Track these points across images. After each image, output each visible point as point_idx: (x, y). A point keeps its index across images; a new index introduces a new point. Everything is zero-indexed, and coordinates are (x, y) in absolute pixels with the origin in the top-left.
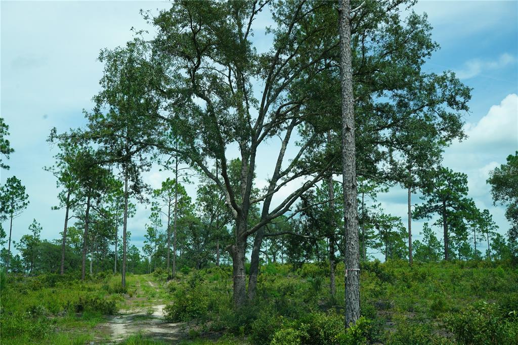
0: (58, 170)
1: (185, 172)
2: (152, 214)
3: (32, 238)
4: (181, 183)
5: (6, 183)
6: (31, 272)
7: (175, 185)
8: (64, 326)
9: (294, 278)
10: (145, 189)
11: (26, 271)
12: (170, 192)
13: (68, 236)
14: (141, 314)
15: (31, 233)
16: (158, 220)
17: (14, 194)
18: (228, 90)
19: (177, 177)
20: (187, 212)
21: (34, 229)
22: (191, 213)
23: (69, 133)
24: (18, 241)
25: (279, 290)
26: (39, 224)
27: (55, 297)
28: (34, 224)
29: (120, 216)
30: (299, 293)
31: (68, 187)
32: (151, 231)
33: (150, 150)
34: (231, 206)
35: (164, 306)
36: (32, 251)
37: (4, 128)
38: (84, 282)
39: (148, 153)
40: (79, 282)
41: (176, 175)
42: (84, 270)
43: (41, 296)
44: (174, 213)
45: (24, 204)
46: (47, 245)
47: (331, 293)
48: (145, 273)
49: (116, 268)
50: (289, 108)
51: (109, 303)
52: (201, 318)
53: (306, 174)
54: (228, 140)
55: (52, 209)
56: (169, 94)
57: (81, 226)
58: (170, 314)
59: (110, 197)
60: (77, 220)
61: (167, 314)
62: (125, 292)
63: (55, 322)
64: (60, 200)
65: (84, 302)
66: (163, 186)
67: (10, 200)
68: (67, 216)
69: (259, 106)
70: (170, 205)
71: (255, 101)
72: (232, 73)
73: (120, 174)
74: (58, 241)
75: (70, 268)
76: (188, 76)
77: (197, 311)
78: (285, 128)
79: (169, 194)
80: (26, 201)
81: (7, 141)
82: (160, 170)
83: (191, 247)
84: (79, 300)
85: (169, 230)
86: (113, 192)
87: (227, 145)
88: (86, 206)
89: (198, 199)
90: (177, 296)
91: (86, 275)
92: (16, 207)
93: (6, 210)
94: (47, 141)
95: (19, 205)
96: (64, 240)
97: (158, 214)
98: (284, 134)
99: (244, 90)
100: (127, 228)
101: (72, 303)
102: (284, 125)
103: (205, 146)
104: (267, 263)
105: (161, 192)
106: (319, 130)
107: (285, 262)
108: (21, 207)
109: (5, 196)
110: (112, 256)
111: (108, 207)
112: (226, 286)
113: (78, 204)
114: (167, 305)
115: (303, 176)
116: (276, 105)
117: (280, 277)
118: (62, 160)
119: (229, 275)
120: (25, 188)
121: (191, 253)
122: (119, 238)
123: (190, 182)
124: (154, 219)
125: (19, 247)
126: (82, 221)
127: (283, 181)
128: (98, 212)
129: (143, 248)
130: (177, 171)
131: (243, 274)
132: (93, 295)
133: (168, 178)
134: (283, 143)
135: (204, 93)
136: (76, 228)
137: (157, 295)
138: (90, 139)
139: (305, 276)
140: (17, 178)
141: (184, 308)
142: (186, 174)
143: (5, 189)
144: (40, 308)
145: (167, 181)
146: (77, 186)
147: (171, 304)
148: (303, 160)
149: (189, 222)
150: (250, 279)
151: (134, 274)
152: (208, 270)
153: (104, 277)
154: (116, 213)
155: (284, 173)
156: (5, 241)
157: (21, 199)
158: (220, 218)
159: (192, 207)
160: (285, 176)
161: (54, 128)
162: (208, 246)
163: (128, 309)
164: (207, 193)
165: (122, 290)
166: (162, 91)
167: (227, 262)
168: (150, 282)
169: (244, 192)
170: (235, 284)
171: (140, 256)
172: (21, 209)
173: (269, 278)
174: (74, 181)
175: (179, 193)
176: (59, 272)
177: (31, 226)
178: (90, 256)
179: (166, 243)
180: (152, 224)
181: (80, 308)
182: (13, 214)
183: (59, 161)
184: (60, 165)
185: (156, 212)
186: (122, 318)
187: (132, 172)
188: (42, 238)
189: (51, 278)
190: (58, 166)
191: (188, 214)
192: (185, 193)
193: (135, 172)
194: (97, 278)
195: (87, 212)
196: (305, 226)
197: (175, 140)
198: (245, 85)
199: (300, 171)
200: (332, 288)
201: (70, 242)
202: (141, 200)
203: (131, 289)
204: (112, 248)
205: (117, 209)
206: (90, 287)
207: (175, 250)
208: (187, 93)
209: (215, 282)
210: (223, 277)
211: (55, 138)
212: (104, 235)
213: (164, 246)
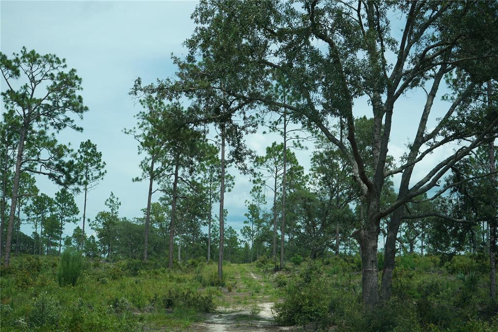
0: (140, 132)
1: (296, 135)
2: (254, 187)
3: (110, 215)
4: (290, 148)
5: (79, 148)
6: (108, 256)
7: (283, 152)
8: (153, 324)
9: (439, 273)
10: (249, 156)
11: (103, 255)
12: (277, 160)
13: (151, 213)
14: (244, 313)
15: (108, 210)
16: (260, 195)
17: (89, 161)
18: (356, 29)
19: (285, 142)
20: (298, 186)
21: (111, 204)
22: (303, 187)
23: (156, 85)
24: (93, 219)
25: (419, 290)
26: (118, 199)
27: (139, 289)
28: (111, 198)
29: (215, 190)
30: (446, 294)
31: (152, 153)
32: (253, 209)
33: (256, 106)
34: (359, 179)
35: (271, 305)
36: (109, 231)
37: (76, 81)
38: (172, 272)
39: (253, 110)
40: (166, 271)
41: (285, 138)
42: (171, 257)
43: (123, 287)
44: (282, 187)
45: (100, 174)
46: (126, 224)
47: (491, 295)
48: (245, 261)
49: (209, 255)
50: (437, 50)
51: (205, 298)
52: (320, 322)
53: (461, 138)
54: (356, 93)
55: (133, 181)
56: (281, 35)
57: (167, 202)
58: (281, 315)
59: (202, 165)
60: (163, 194)
61: (276, 315)
62: (223, 285)
63: (141, 319)
64: (142, 170)
65: (174, 295)
66: (267, 152)
67: (84, 169)
68: (151, 189)
69: (398, 48)
70: (276, 177)
71: (392, 42)
72: (362, 6)
73: (217, 137)
74: (140, 219)
75: (154, 253)
76: (305, 12)
77: (315, 312)
78: (431, 76)
79: (276, 163)
80: (102, 171)
81: (80, 97)
82: (264, 133)
83: (302, 231)
84: (168, 293)
85: (274, 208)
86: (206, 159)
87: (354, 100)
88: (173, 177)
89: (312, 170)
90: (289, 292)
91: (174, 262)
92: (90, 177)
93: (79, 181)
94: (130, 94)
95: (94, 175)
96: (147, 219)
97: (261, 187)
98: (429, 84)
99: (379, 27)
100: (224, 205)
101: (159, 296)
102: (430, 72)
103: (325, 101)
104: (402, 253)
105: (265, 160)
106: (477, 79)
107: (425, 253)
108: (96, 178)
109: (78, 165)
110: (205, 240)
111: (199, 178)
112: (350, 281)
113: (164, 175)
114: (276, 304)
115: (456, 141)
116: (420, 47)
117: (420, 273)
118: (144, 120)
119: (354, 268)
120: (101, 155)
121: (302, 237)
122: (213, 217)
123: (303, 148)
124: (256, 194)
125: (94, 227)
126: (168, 196)
127: (429, 147)
128: (188, 185)
129: (241, 230)
130: (285, 133)
131: (374, 266)
132: (184, 287)
133: (274, 142)
134: (428, 96)
135: (326, 33)
136: (161, 204)
137: (263, 290)
138: (180, 92)
139: (453, 271)
140: (92, 142)
141: (298, 308)
142: (297, 137)
143: (79, 156)
144: (123, 301)
145: (273, 146)
146: (162, 152)
147: (281, 302)
148: (456, 119)
149: (302, 198)
150: (383, 274)
151: (232, 263)
152: (325, 261)
153: (196, 266)
154: (209, 186)
155: (430, 137)
156: (79, 218)
157: (97, 168)
158: (340, 193)
159: (305, 180)
160: (431, 140)
161: (139, 78)
162: (326, 230)
163: (227, 306)
164: (325, 161)
165: (218, 282)
166: (272, 32)
167: (348, 251)
168: (252, 274)
169: (377, 161)
170: (364, 279)
171: (238, 241)
172: (96, 181)
173: (405, 273)
174: (158, 146)
175: (288, 162)
176: (142, 258)
177: (107, 200)
178: (178, 240)
179: (271, 224)
180: (253, 200)
181: (169, 304)
182: (88, 186)
183: (141, 121)
184: (142, 126)
185: (259, 185)
186: (220, 317)
187: (232, 134)
188: (120, 216)
189: (133, 265)
190: (140, 127)
191: (299, 189)
192: (295, 161)
193: (237, 134)
194: (188, 267)
195: (175, 184)
196: (457, 207)
197: (282, 95)
198: (380, 22)
199: (451, 133)
200: (492, 289)
201: (154, 222)
202: (244, 170)
203: (229, 282)
204: (205, 230)
205: (211, 181)
206: (179, 277)
207: (283, 234)
208: (304, 34)
209: (335, 276)
210: (344, 270)
211: (139, 91)
212: (194, 214)
213: (269, 229)
